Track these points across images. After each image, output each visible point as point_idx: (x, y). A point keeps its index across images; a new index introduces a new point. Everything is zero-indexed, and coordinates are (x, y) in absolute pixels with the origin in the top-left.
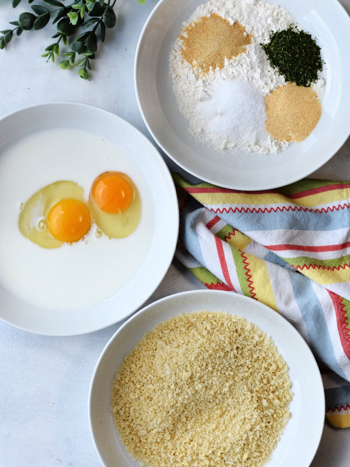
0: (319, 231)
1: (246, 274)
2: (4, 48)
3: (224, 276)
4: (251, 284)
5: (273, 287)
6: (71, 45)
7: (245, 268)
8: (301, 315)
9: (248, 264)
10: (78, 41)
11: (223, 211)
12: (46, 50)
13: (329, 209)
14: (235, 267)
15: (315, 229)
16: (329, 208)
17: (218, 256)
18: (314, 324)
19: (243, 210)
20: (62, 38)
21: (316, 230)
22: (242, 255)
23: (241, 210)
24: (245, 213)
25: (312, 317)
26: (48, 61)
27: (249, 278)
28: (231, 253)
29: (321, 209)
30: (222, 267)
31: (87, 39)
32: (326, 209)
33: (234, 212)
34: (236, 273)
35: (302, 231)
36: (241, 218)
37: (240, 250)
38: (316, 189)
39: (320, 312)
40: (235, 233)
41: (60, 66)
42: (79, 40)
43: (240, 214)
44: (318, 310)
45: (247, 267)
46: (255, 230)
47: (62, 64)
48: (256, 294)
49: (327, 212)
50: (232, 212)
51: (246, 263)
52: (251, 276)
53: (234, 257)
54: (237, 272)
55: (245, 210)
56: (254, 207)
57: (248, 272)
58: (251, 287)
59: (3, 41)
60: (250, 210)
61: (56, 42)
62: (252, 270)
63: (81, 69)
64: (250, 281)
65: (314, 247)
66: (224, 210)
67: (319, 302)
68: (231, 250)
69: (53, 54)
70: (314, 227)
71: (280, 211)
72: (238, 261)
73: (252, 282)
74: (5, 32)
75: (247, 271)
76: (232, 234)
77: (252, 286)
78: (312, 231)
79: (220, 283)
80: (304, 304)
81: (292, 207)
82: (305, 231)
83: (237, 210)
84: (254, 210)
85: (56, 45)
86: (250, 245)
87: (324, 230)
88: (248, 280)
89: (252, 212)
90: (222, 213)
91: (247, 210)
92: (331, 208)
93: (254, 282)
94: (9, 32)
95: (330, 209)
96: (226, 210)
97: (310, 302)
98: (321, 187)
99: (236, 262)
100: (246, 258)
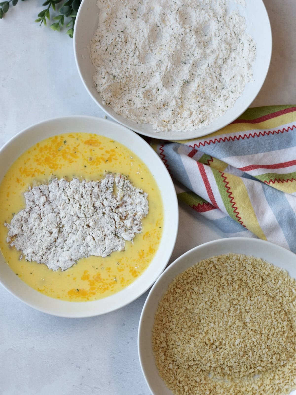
0: (283, 150)
1: (228, 192)
2: (3, 18)
3: (209, 195)
4: (232, 200)
5: (251, 200)
6: (60, 9)
7: (226, 186)
8: (277, 221)
9: (228, 183)
10: (65, 5)
11: (199, 145)
12: (39, 16)
13: (289, 129)
14: (217, 186)
15: (279, 149)
16: (289, 127)
17: (202, 179)
18: (289, 228)
19: (216, 141)
20: (52, 5)
21: (281, 149)
22: (222, 176)
23: (215, 141)
24: (219, 143)
25: (286, 221)
26: (41, 25)
27: (230, 195)
28: (213, 175)
29: (282, 129)
30: (206, 188)
31: (72, 4)
32: (287, 129)
33: (209, 144)
34: (219, 192)
35: (268, 153)
36: (216, 148)
37: (220, 172)
38: (277, 113)
39: (293, 217)
40: (213, 160)
41: (51, 28)
42: (67, 4)
43: (215, 144)
44: (292, 215)
45: (228, 186)
46: (230, 156)
47: (53, 26)
48: (238, 207)
49: (287, 131)
50: (208, 144)
51: (226, 182)
52: (231, 193)
53: (216, 177)
54: (220, 190)
55: (218, 141)
56: (225, 136)
57: (228, 190)
58: (233, 203)
59: (2, 11)
60: (222, 140)
61: (47, 9)
62: (232, 187)
63: (69, 30)
64: (231, 197)
65: (281, 163)
66: (201, 144)
67: (291, 208)
68: (212, 173)
69: (45, 19)
70: (279, 146)
71: (247, 138)
72: (219, 181)
73: (233, 198)
74: (2, 4)
75: (228, 188)
76: (210, 161)
77: (233, 201)
78: (278, 151)
79: (205, 204)
80: (278, 211)
81: (257, 133)
82: (271, 152)
83: (211, 142)
84: (226, 139)
85: (47, 11)
86: (228, 168)
87: (288, 148)
88: (229, 196)
89: (224, 141)
90: (199, 147)
91: (220, 140)
92: (291, 127)
93: (234, 198)
94: (6, 4)
95: (291, 129)
96: (202, 143)
97: (283, 209)
98: (281, 111)
99: (218, 182)
100: (226, 178)
